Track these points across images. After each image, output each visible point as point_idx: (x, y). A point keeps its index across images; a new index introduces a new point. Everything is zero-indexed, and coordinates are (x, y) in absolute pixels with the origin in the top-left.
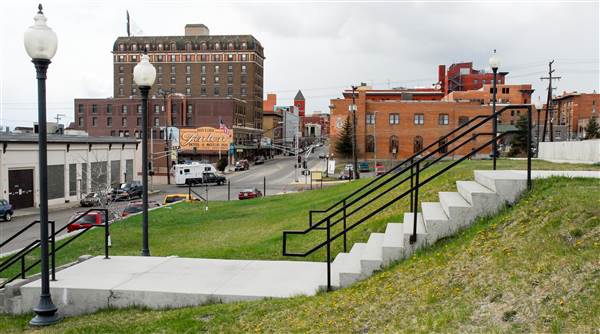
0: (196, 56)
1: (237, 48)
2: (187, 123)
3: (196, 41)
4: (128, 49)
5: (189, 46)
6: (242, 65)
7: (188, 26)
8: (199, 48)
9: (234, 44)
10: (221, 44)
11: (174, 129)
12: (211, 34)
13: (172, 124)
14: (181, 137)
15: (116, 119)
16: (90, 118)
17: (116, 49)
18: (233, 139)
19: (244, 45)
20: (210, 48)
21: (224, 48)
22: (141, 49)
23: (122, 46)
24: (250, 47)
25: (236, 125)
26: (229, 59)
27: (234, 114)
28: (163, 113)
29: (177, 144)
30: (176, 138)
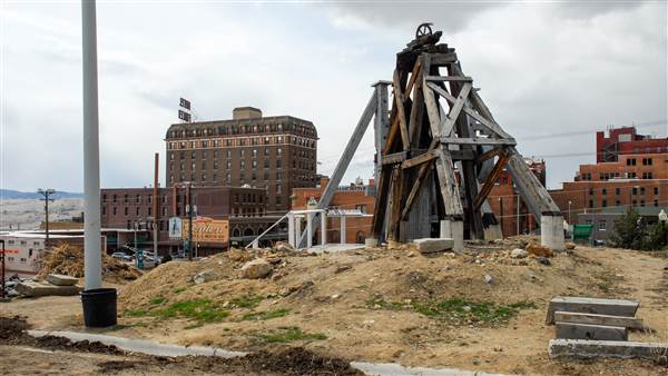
0: (235, 140)
1: (274, 130)
3: (249, 122)
4: (178, 136)
5: (230, 130)
6: (278, 148)
7: (236, 109)
8: (238, 133)
9: (270, 126)
10: (258, 127)
11: (178, 219)
13: (178, 214)
14: (183, 228)
15: (132, 210)
16: (111, 208)
17: (169, 137)
18: (230, 231)
19: (280, 126)
20: (249, 132)
21: (261, 131)
22: (189, 136)
23: (173, 133)
24: (285, 130)
25: (237, 212)
26: (266, 142)
27: (230, 204)
28: (170, 203)
29: (180, 235)
30: (177, 229)
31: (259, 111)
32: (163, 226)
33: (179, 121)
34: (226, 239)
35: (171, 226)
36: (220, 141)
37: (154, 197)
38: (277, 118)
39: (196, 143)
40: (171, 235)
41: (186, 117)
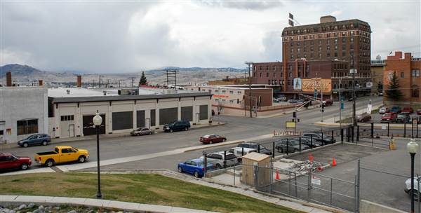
0: (324, 35)
1: (348, 28)
2: (306, 76)
3: (328, 25)
4: (289, 34)
5: (321, 29)
6: (351, 38)
7: (322, 18)
8: (326, 30)
9: (346, 26)
10: (338, 26)
11: (299, 79)
12: (337, 20)
13: (299, 76)
14: (302, 84)
15: (271, 74)
16: (259, 73)
17: (283, 34)
18: (332, 85)
19: (352, 26)
20: (332, 30)
21: (340, 28)
22: (296, 33)
23: (286, 33)
24: (355, 27)
25: (335, 76)
26: (343, 35)
27: (332, 70)
28: (294, 70)
30: (300, 84)
31: (334, 18)
32: (290, 83)
33: (289, 26)
34: (330, 90)
35: (295, 83)
36: (315, 36)
37: (284, 68)
38: (350, 21)
39: (300, 38)
40: (295, 88)
41: (291, 23)
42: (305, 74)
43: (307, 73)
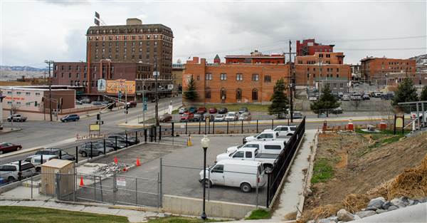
0: (129, 37)
1: (152, 32)
2: (111, 77)
3: (134, 27)
4: (94, 33)
5: (127, 31)
6: (155, 41)
7: (128, 20)
8: (131, 32)
9: (151, 29)
10: (143, 29)
11: (104, 80)
12: (143, 24)
13: (103, 78)
15: (74, 75)
16: (60, 73)
17: (88, 33)
18: (136, 87)
19: (156, 30)
20: (138, 32)
21: (145, 32)
22: (101, 33)
23: (91, 32)
24: (160, 31)
25: (139, 78)
26: (148, 38)
27: (136, 72)
28: (98, 70)
29: (105, 89)
30: (104, 86)
31: (140, 21)
32: (94, 84)
33: (95, 25)
34: (134, 92)
35: (99, 84)
36: (120, 37)
37: (88, 68)
38: (155, 25)
39: (105, 38)
40: (99, 89)
41: (97, 22)
42: (109, 75)
43: (111, 75)
